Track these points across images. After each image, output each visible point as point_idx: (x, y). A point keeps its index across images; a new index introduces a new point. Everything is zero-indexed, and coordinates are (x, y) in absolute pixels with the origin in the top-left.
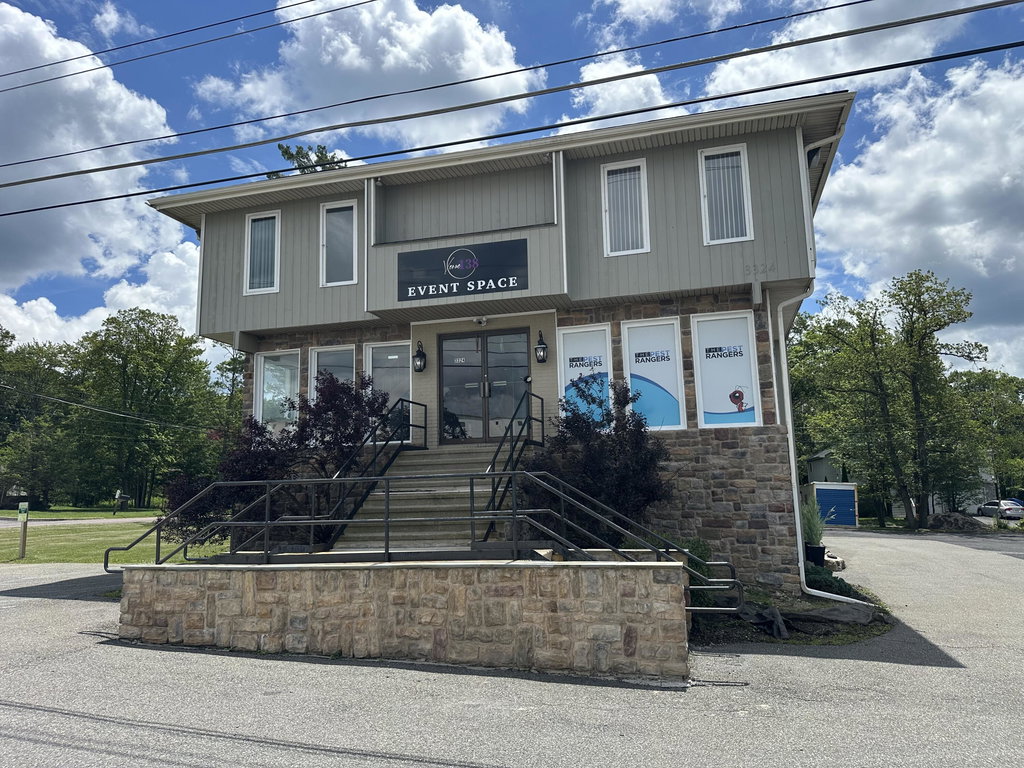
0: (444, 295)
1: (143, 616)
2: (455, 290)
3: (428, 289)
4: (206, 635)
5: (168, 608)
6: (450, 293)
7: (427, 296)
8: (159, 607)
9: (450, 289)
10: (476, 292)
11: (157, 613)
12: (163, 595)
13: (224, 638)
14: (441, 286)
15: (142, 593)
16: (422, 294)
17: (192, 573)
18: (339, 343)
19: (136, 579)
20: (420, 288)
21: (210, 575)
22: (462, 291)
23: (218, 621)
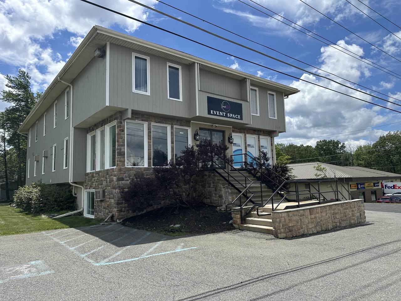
0: (221, 116)
1: (286, 229)
2: (224, 115)
3: (217, 112)
4: (301, 231)
5: (293, 225)
6: (223, 116)
7: (216, 115)
8: (290, 225)
9: (223, 114)
10: (230, 117)
11: (290, 227)
12: (290, 220)
13: (306, 232)
14: (221, 112)
15: (285, 221)
16: (215, 114)
17: (296, 212)
18: (163, 123)
19: (283, 216)
20: (214, 111)
21: (301, 212)
22: (226, 116)
23: (304, 226)
